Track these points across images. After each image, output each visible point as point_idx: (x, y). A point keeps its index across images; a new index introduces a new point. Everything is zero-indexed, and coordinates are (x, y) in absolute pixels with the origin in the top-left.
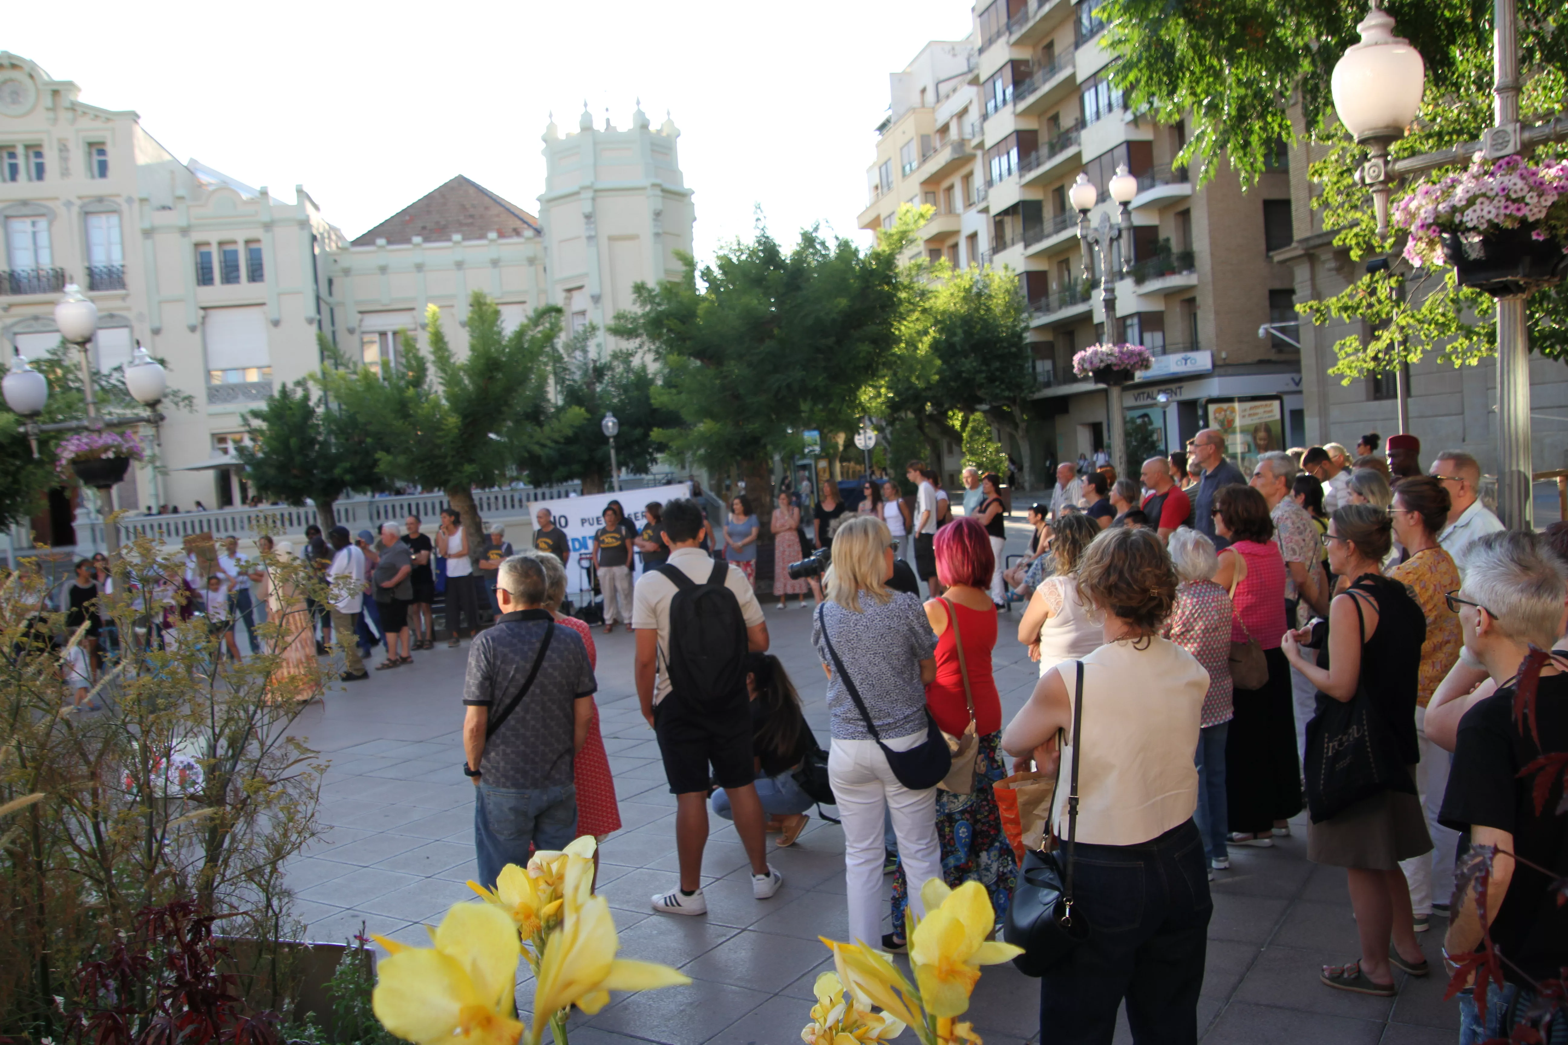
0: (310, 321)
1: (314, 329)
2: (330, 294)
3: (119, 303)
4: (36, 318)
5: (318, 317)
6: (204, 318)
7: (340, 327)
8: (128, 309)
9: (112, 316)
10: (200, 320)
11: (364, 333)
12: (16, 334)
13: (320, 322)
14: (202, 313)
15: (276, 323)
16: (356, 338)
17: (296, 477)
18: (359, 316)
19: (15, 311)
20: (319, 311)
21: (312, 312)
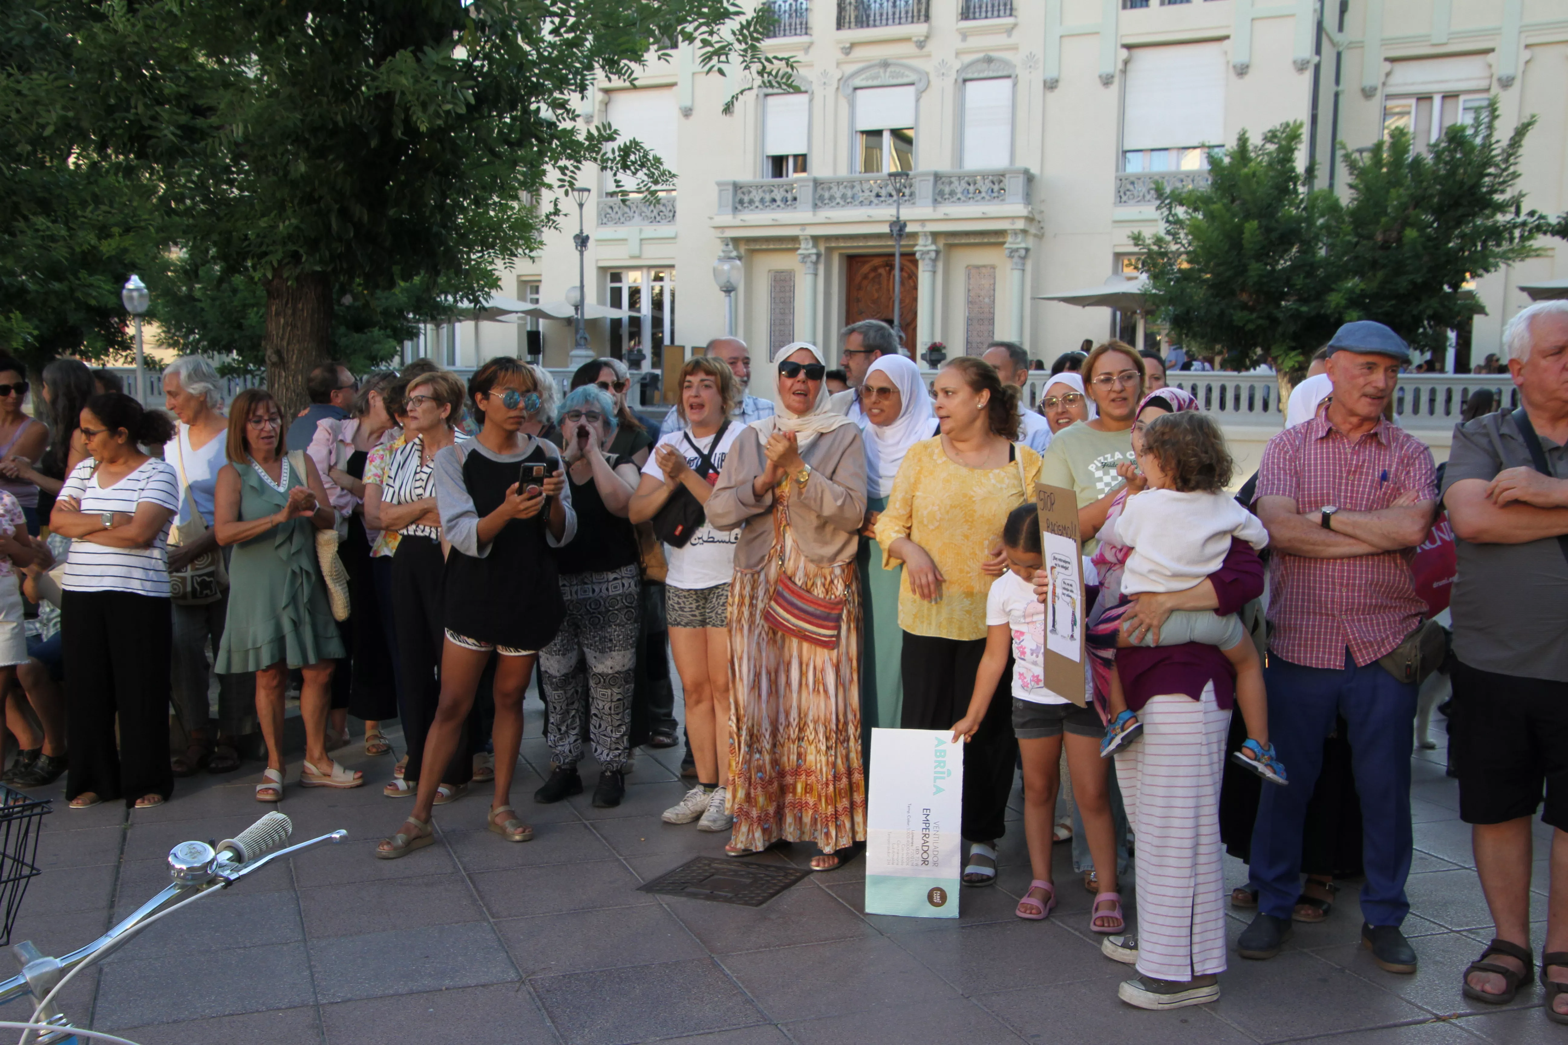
0: (1301, 67)
1: (1307, 77)
2: (1341, 28)
3: (1002, 40)
4: (885, 64)
5: (1316, 59)
6: (1126, 63)
7: (1350, 84)
8: (1014, 48)
9: (989, 60)
10: (1120, 66)
11: (1388, 97)
12: (856, 89)
13: (1317, 67)
14: (1124, 53)
15: (1242, 71)
16: (1375, 105)
17: (1244, 307)
18: (1388, 66)
19: (858, 53)
20: (1318, 51)
21: (1306, 50)
